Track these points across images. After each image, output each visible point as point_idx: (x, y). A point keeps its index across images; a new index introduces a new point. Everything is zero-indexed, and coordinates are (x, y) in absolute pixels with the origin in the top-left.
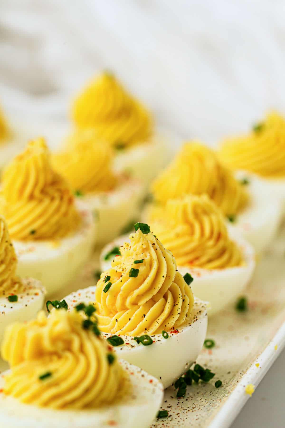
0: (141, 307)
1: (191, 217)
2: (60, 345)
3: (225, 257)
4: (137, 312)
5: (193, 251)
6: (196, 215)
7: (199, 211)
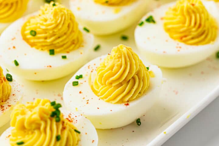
0: (113, 87)
1: (185, 13)
2: (34, 126)
3: (203, 37)
4: (110, 90)
5: (184, 32)
6: (189, 13)
7: (190, 11)
